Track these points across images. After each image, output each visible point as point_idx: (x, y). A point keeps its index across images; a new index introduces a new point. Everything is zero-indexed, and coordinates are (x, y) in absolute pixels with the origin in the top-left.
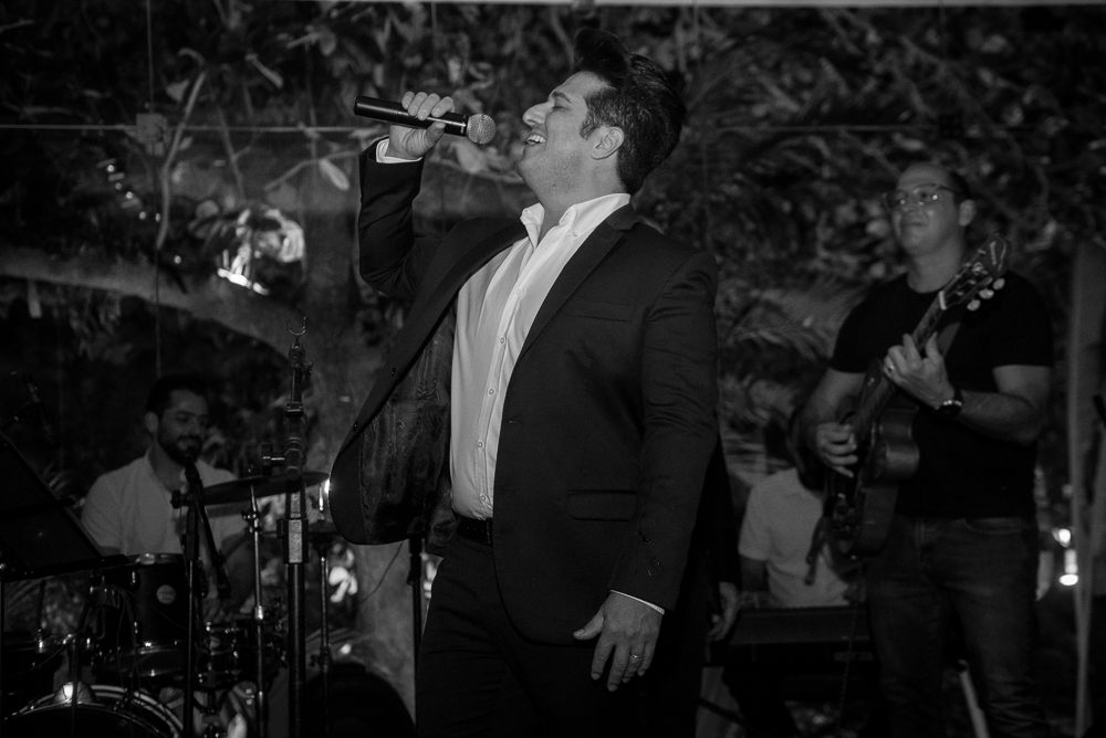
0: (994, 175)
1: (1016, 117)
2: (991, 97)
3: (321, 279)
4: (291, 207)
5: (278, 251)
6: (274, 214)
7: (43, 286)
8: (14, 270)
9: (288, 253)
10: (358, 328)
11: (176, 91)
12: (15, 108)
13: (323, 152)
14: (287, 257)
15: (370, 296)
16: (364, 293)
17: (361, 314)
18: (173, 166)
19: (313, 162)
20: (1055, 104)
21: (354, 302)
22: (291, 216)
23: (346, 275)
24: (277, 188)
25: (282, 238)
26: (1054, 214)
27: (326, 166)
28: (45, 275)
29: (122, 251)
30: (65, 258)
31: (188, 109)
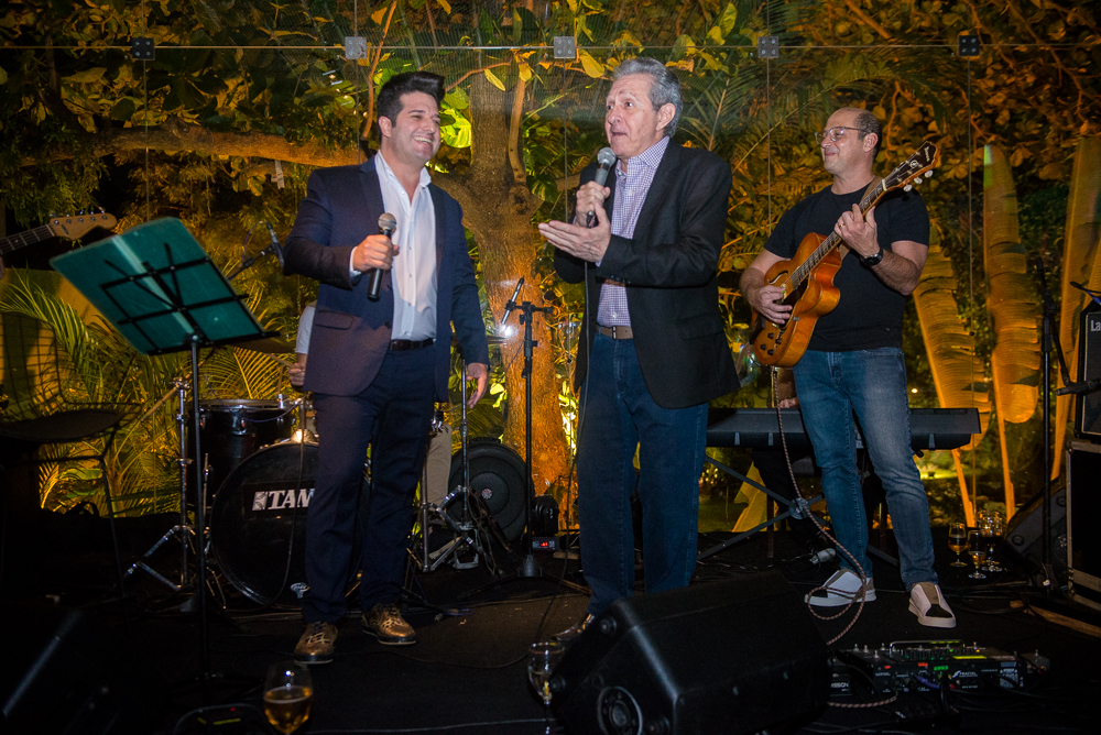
0: (1038, 84)
1: (1060, 33)
2: (1039, 17)
3: (484, 163)
4: (463, 106)
5: (454, 139)
6: (450, 112)
7: (284, 163)
8: (265, 153)
9: (461, 143)
10: (512, 199)
11: (377, 17)
12: (268, 32)
13: (486, 63)
14: (460, 144)
15: (520, 177)
16: (516, 174)
17: (513, 190)
18: (376, 72)
19: (480, 70)
20: (1093, 24)
21: (509, 181)
22: (463, 113)
23: (504, 159)
24: (451, 92)
25: (457, 130)
26: (1087, 116)
27: (488, 73)
28: (286, 157)
29: (339, 140)
30: (300, 144)
31: (386, 30)
